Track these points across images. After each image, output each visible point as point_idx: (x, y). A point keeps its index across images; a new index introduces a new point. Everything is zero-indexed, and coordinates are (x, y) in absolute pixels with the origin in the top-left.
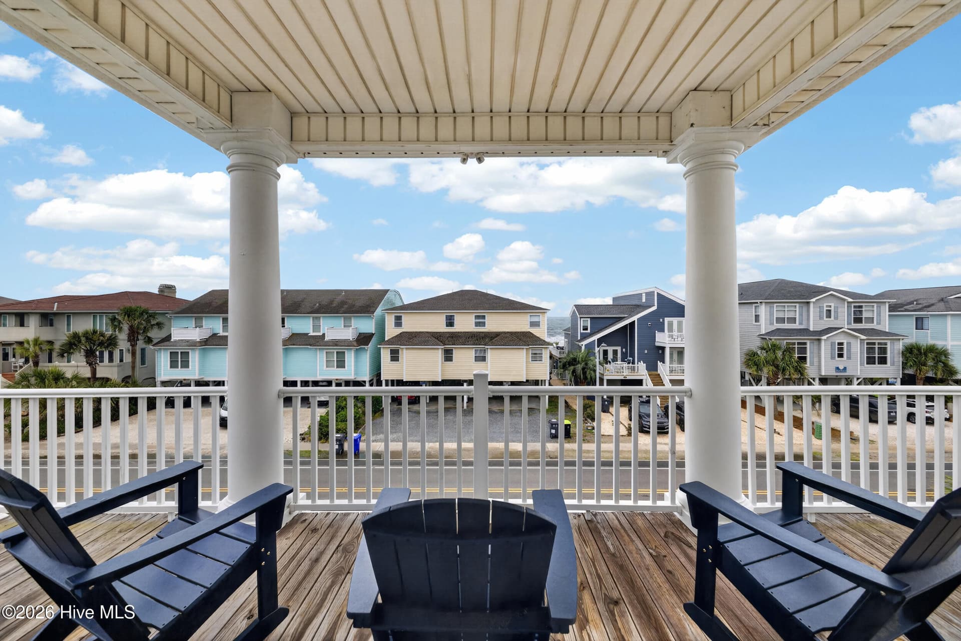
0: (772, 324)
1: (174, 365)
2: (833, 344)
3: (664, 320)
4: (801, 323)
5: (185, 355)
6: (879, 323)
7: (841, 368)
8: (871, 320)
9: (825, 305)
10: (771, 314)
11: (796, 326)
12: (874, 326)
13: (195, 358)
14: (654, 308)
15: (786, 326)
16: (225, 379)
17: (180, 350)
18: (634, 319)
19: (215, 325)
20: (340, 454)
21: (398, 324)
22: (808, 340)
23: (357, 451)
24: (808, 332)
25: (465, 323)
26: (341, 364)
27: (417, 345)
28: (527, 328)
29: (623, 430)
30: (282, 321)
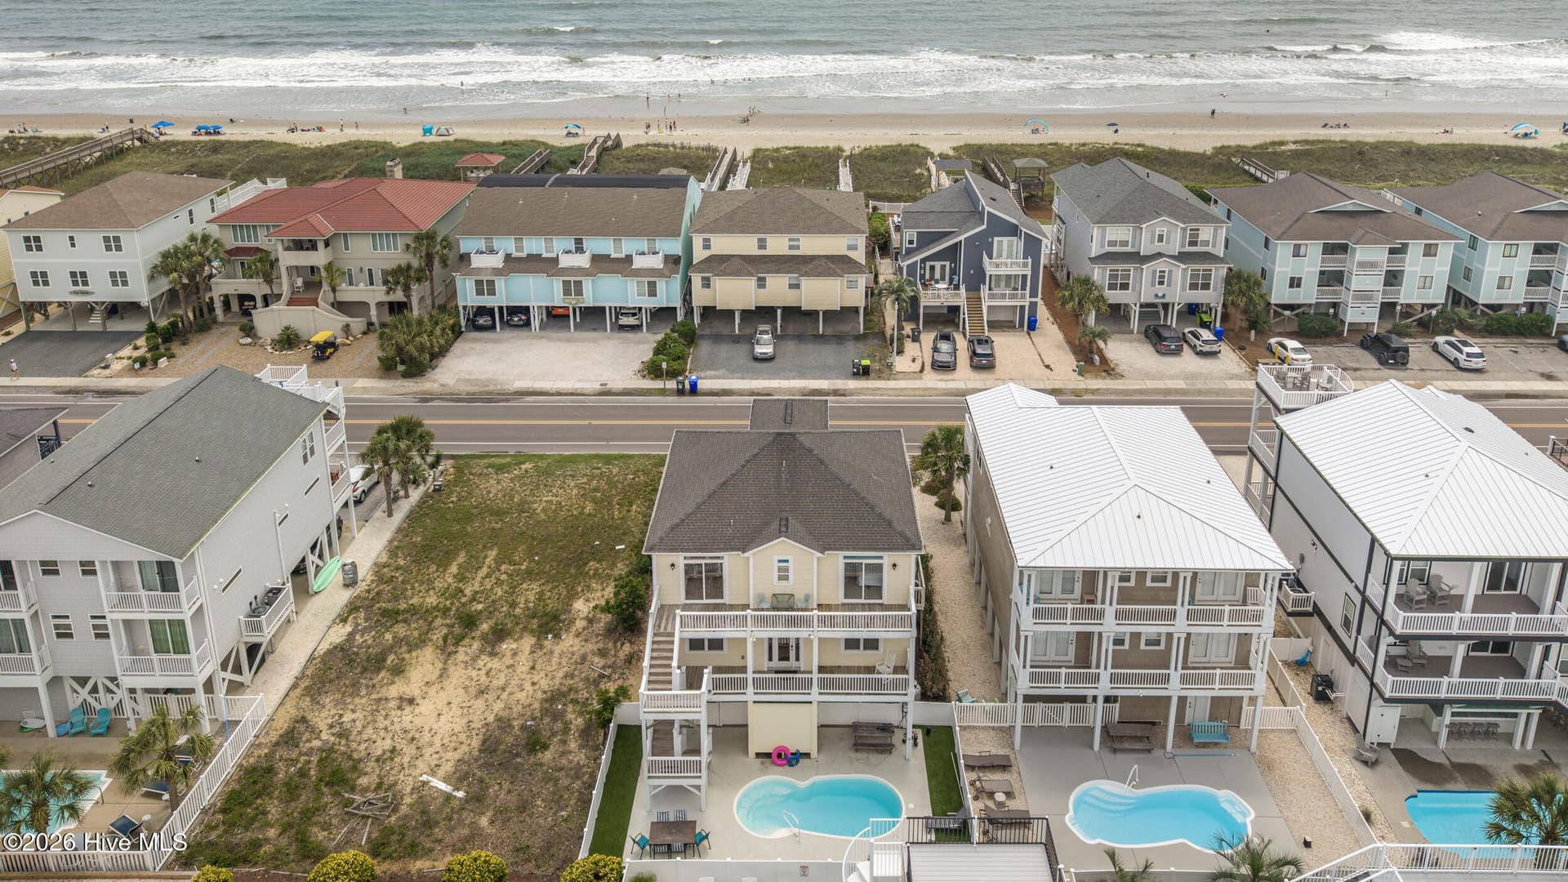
0: (1104, 246)
1: (480, 292)
2: (1154, 272)
3: (993, 240)
4: (1133, 246)
5: (491, 283)
6: (1214, 246)
7: (1160, 295)
8: (1206, 243)
9: (1157, 230)
10: (1103, 237)
11: (1129, 249)
12: (1209, 249)
13: (500, 284)
14: (984, 227)
15: (1118, 249)
16: (530, 304)
17: (485, 278)
18: (962, 238)
19: (507, 245)
20: (680, 392)
21: (707, 246)
22: (1131, 267)
23: (694, 390)
24: (1136, 257)
25: (778, 245)
26: (652, 293)
27: (730, 275)
28: (843, 251)
29: (916, 367)
30: (579, 242)
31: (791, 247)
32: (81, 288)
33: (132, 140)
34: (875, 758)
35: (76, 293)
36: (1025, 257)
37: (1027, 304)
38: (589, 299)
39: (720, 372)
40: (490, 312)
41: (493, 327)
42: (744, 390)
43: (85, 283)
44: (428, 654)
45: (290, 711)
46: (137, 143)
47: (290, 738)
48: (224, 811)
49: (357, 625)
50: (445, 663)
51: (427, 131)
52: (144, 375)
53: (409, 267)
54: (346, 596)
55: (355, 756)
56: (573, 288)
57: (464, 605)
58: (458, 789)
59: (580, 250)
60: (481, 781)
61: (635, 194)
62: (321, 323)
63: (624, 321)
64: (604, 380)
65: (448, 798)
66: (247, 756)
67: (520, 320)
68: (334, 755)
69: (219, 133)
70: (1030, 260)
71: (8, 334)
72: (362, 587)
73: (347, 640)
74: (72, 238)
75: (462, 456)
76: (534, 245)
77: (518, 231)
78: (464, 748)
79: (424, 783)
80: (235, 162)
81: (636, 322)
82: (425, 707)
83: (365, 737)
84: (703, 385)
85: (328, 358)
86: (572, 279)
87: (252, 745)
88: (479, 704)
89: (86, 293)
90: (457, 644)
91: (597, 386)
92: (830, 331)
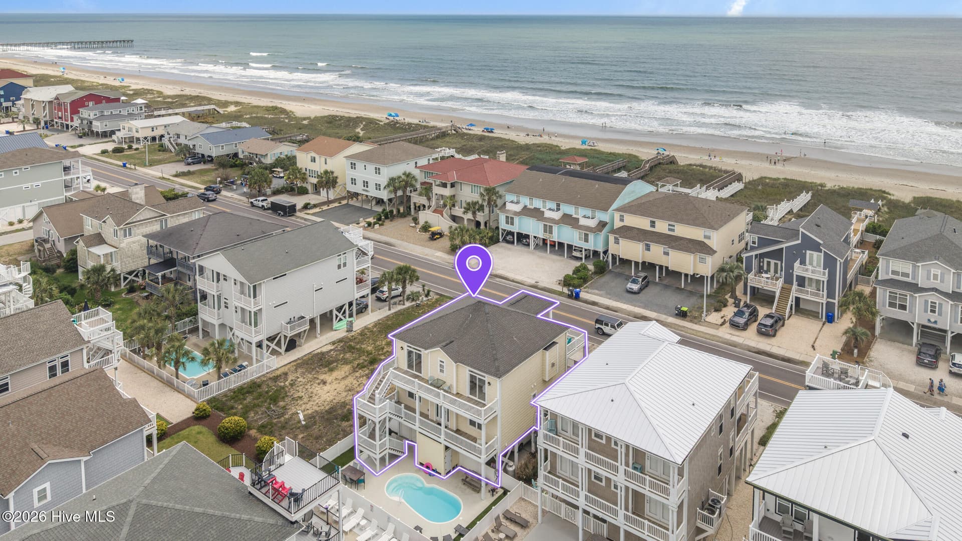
0: (887, 273)
1: (507, 222)
2: (926, 302)
3: (806, 252)
4: (912, 278)
5: (513, 219)
7: (933, 320)
9: (932, 270)
10: (888, 267)
11: (909, 280)
13: (517, 220)
14: (799, 242)
15: (900, 278)
16: (530, 234)
17: (510, 216)
18: (784, 246)
19: (525, 201)
20: (570, 296)
21: (622, 220)
22: (908, 293)
23: (577, 297)
24: (914, 288)
25: (662, 227)
26: (586, 240)
27: (627, 238)
28: (701, 239)
29: (721, 321)
30: (558, 205)
31: (670, 230)
32: (365, 188)
33: (451, 130)
34: (469, 491)
35: (364, 190)
36: (824, 269)
37: (825, 302)
38: (555, 237)
39: (601, 292)
40: (512, 233)
41: (513, 243)
42: (604, 305)
43: (367, 187)
44: (347, 368)
45: (286, 369)
46: (453, 132)
47: (276, 379)
48: (234, 392)
49: (337, 347)
50: (350, 374)
51: (584, 143)
52: (367, 230)
53: (478, 202)
54: (344, 334)
55: (288, 394)
56: (548, 229)
57: (379, 354)
58: (304, 421)
59: (558, 209)
60: (315, 422)
61: (597, 185)
62: (441, 223)
63: (575, 254)
64: (538, 280)
65: (299, 422)
66: (259, 378)
67: (526, 241)
68: (282, 390)
69: (493, 132)
70: (827, 271)
71: (340, 203)
72: (353, 334)
73: (327, 352)
74: (365, 166)
75: (444, 296)
76: (537, 203)
77: (532, 195)
78: (323, 408)
79: (298, 414)
80: (481, 146)
81: (580, 256)
82: (327, 388)
83: (297, 389)
84: (583, 295)
85: (435, 239)
86: (548, 224)
87: (263, 375)
88: (344, 394)
89: (367, 191)
90: (360, 369)
91: (533, 282)
92: (689, 288)
